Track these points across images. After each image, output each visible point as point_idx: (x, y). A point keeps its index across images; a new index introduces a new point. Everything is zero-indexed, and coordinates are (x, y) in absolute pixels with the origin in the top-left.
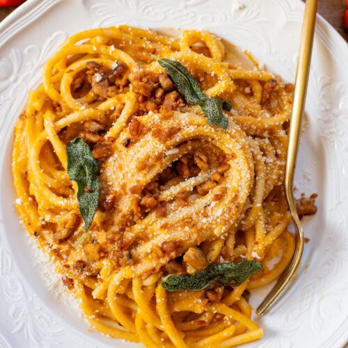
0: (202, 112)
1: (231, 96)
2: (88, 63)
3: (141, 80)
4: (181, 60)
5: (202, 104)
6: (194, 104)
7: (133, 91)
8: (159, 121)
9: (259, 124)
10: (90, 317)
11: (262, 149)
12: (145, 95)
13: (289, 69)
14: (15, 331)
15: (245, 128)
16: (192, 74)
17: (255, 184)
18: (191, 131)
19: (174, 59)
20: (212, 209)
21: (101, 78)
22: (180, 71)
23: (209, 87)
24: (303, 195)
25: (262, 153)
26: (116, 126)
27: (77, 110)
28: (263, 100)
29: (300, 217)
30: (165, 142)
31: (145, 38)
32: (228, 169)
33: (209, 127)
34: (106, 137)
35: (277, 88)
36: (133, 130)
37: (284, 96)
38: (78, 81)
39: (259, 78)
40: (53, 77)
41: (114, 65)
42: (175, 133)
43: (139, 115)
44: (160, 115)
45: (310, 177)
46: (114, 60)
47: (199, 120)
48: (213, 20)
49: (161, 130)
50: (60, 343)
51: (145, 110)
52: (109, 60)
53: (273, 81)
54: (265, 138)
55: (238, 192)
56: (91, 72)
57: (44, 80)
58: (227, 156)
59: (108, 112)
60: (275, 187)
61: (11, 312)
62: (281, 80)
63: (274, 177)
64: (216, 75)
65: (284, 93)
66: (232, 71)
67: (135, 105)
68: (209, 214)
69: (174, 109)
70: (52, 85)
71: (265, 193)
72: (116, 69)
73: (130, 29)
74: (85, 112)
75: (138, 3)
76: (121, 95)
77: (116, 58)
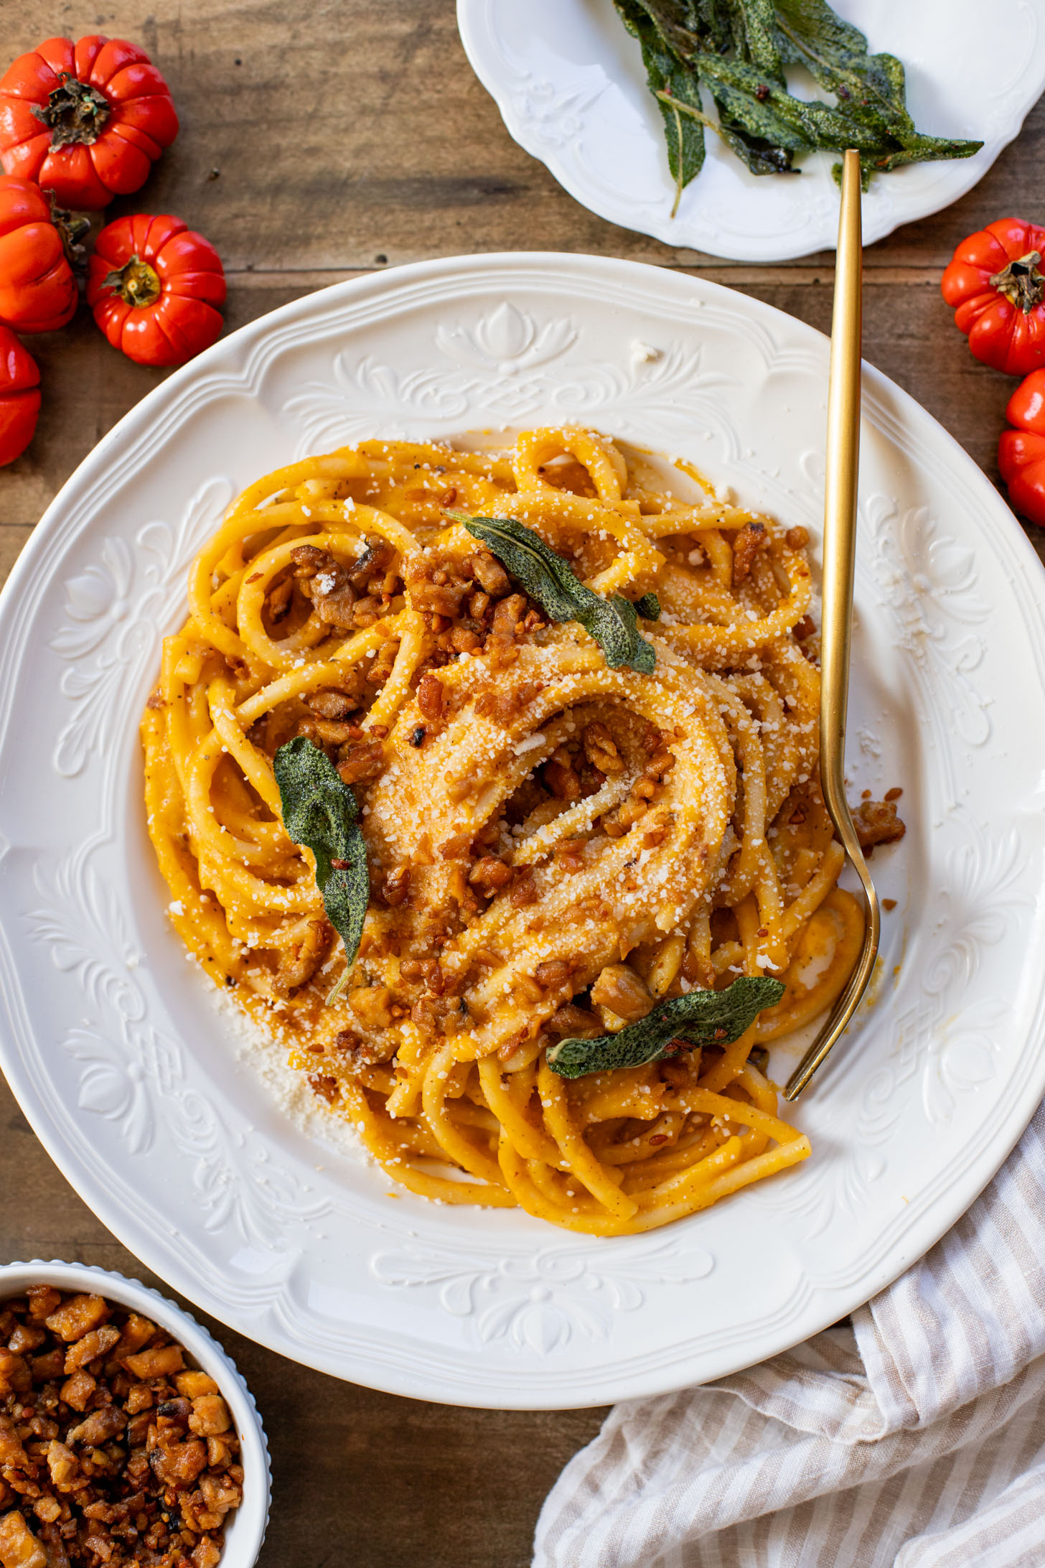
0: (589, 638)
1: (656, 581)
2: (296, 552)
3: (430, 577)
4: (519, 514)
5: (587, 618)
6: (567, 620)
7: (415, 609)
8: (488, 673)
9: (734, 642)
10: (389, 1163)
11: (749, 702)
12: (446, 614)
13: (791, 492)
14: (210, 1223)
15: (700, 657)
16: (552, 543)
17: (741, 791)
18: (567, 691)
19: (502, 516)
20: (644, 869)
21: (332, 583)
22: (522, 541)
23: (598, 570)
24: (866, 794)
25: (750, 712)
26: (386, 699)
27: (287, 670)
28: (737, 578)
29: (867, 851)
30: (507, 725)
31: (426, 466)
32: (672, 765)
33: (610, 673)
34: (365, 726)
35: (768, 541)
36: (428, 705)
37: (788, 559)
38: (277, 595)
39: (718, 526)
40: (215, 595)
41: (360, 548)
42: (531, 699)
43: (437, 665)
44: (487, 659)
45: (878, 751)
46: (356, 532)
47: (584, 657)
48: (587, 396)
49: (495, 698)
50: (324, 1237)
51: (450, 650)
52: (346, 536)
53: (756, 527)
54: (752, 671)
55: (702, 819)
56: (306, 571)
57: (194, 606)
58: (665, 736)
59: (361, 665)
60: (792, 788)
61: (197, 1181)
62: (775, 522)
63: (787, 766)
64: (611, 538)
65: (787, 553)
66: (650, 520)
67: (425, 641)
68: (640, 881)
69: (518, 639)
70: (216, 615)
71: (769, 810)
72: (365, 558)
73: (385, 449)
74: (305, 673)
75: (396, 381)
76: (387, 618)
77: (364, 526)
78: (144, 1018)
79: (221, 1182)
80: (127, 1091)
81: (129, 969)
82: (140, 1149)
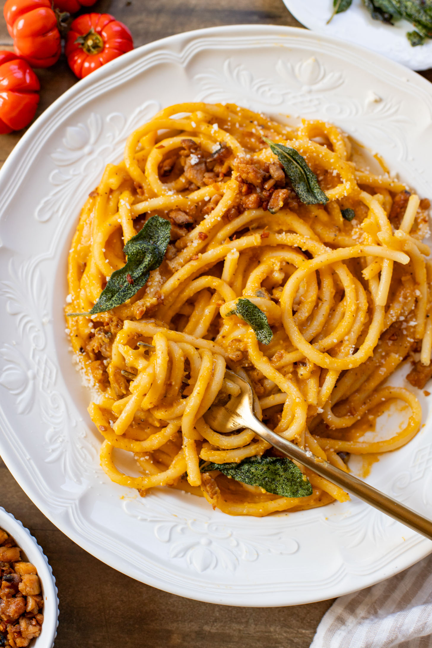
2: (184, 141)
14: (48, 459)
21: (197, 160)
22: (296, 161)
27: (163, 195)
31: (256, 122)
40: (138, 154)
46: (215, 141)
48: (341, 112)
50: (104, 483)
52: (209, 141)
56: (186, 152)
59: (200, 204)
60: (395, 322)
61: (47, 438)
64: (338, 176)
66: (357, 173)
67: (236, 198)
70: (136, 161)
72: (217, 152)
73: (238, 109)
74: (172, 198)
75: (252, 79)
76: (220, 183)
77: (219, 139)
78: (43, 350)
79: (59, 441)
80: (25, 383)
81: (43, 324)
82: (23, 413)
